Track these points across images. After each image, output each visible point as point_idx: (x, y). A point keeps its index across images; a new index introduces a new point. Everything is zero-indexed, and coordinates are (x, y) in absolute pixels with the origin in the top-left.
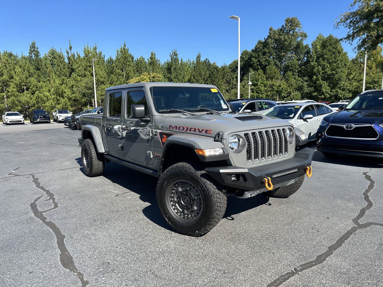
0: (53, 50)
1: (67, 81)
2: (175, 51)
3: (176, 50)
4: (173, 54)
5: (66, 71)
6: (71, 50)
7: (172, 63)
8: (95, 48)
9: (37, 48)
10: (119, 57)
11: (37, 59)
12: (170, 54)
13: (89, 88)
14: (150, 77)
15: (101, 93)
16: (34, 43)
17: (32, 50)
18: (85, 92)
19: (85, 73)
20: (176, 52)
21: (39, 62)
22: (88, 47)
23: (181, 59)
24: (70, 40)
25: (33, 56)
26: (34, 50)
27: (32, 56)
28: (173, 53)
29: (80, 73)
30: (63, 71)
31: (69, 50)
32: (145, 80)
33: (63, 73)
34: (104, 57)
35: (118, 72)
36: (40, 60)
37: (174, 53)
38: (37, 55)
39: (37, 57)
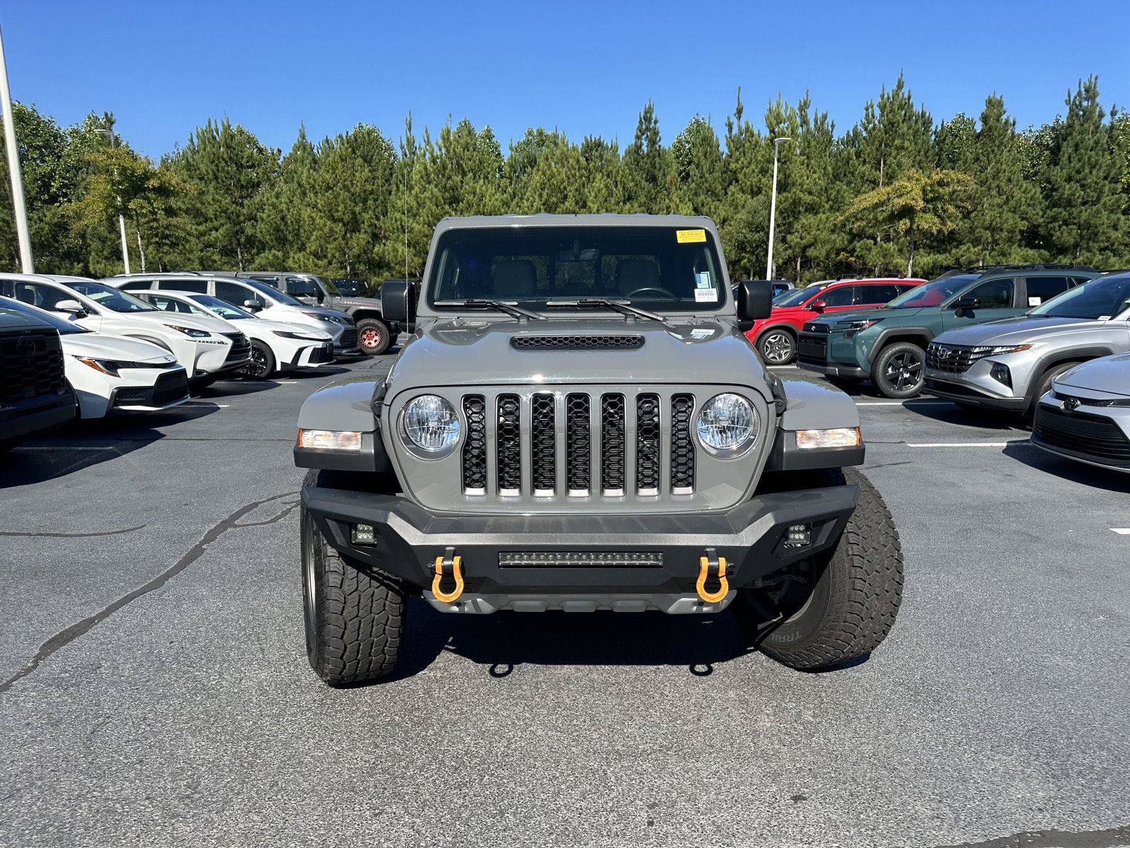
0: (697, 121)
1: (710, 209)
2: (1093, 80)
3: (1096, 78)
4: (1079, 93)
5: (715, 180)
6: (739, 118)
7: (1070, 126)
8: (805, 103)
9: (656, 122)
10: (871, 126)
11: (651, 151)
12: (1069, 96)
13: (757, 227)
14: (926, 183)
15: (799, 240)
16: (650, 108)
17: (644, 127)
18: (745, 237)
19: (760, 180)
20: (1095, 84)
21: (657, 159)
22: (779, 104)
23: (1114, 107)
24: (740, 88)
25: (645, 143)
26: (647, 129)
27: (641, 145)
28: (1083, 89)
29: (749, 183)
30: (706, 181)
31: (734, 119)
32: (908, 193)
33: (708, 185)
34: (830, 128)
35: (859, 173)
36: (659, 154)
37: (1087, 91)
38: (653, 142)
39: (652, 146)
